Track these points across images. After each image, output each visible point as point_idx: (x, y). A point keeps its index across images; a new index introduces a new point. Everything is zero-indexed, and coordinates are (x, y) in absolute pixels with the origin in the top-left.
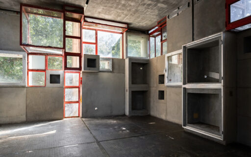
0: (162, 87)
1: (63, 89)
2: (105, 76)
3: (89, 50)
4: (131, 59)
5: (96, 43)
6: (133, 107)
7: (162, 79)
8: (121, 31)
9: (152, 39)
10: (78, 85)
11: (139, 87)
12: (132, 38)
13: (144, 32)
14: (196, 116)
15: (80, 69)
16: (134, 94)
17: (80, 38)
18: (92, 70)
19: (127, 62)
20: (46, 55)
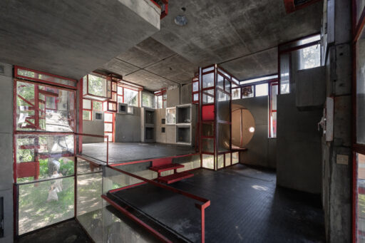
0: (163, 126)
1: (103, 122)
2: (129, 117)
3: (120, 100)
4: (145, 108)
5: (123, 96)
6: (146, 137)
7: (163, 121)
8: (137, 89)
9: (156, 97)
10: (111, 121)
11: (150, 125)
12: (145, 95)
13: (151, 92)
14: (181, 138)
15: (116, 111)
16: (147, 129)
17: (116, 92)
18: (123, 113)
19: (142, 110)
20: (92, 100)
